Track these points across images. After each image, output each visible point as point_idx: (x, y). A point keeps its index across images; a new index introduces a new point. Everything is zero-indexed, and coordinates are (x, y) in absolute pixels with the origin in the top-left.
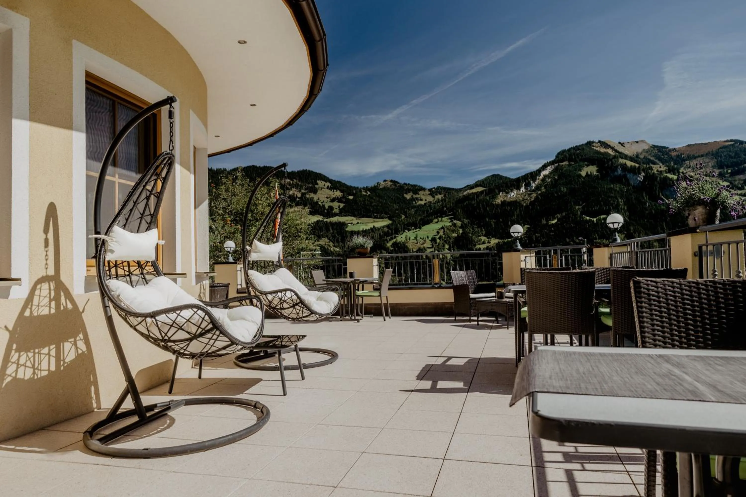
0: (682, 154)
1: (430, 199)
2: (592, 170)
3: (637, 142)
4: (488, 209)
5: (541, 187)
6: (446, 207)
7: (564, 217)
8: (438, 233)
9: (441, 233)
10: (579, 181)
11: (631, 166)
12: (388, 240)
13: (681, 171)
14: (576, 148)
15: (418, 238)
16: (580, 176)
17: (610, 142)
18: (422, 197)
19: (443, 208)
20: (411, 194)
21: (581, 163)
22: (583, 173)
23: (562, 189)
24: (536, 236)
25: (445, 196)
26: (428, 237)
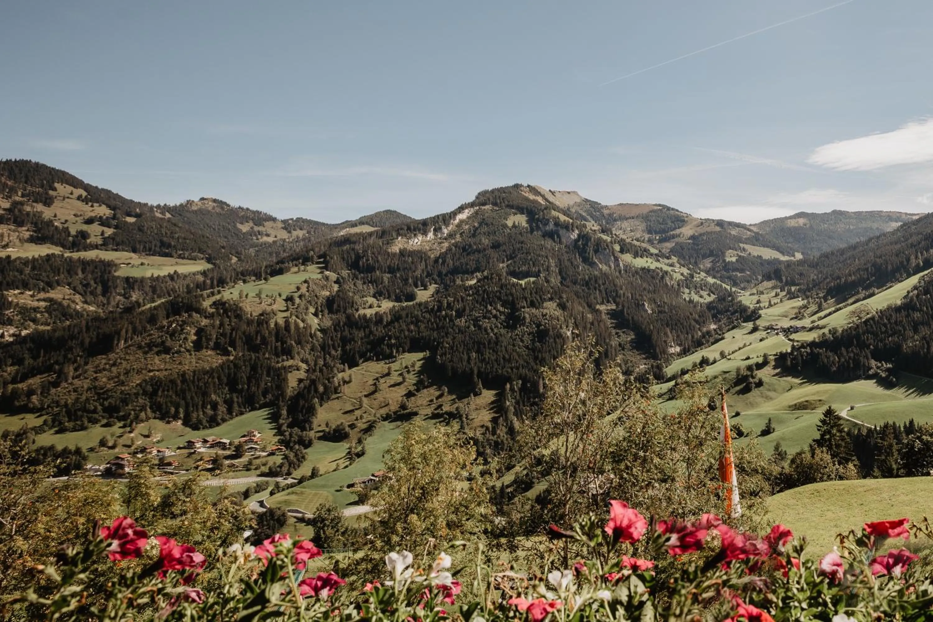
0: (613, 213)
1: (284, 235)
2: (521, 220)
3: (569, 193)
4: (380, 258)
5: (455, 235)
6: (313, 250)
7: (486, 278)
8: (298, 288)
9: (304, 289)
10: (504, 232)
11: (565, 221)
12: (206, 296)
13: (614, 232)
14: (502, 190)
15: (263, 296)
16: (505, 226)
17: (540, 188)
18: (270, 231)
19: (308, 252)
20: (251, 224)
21: (508, 210)
22: (510, 223)
23: (483, 241)
24: (448, 300)
25: (309, 232)
26: (280, 295)
